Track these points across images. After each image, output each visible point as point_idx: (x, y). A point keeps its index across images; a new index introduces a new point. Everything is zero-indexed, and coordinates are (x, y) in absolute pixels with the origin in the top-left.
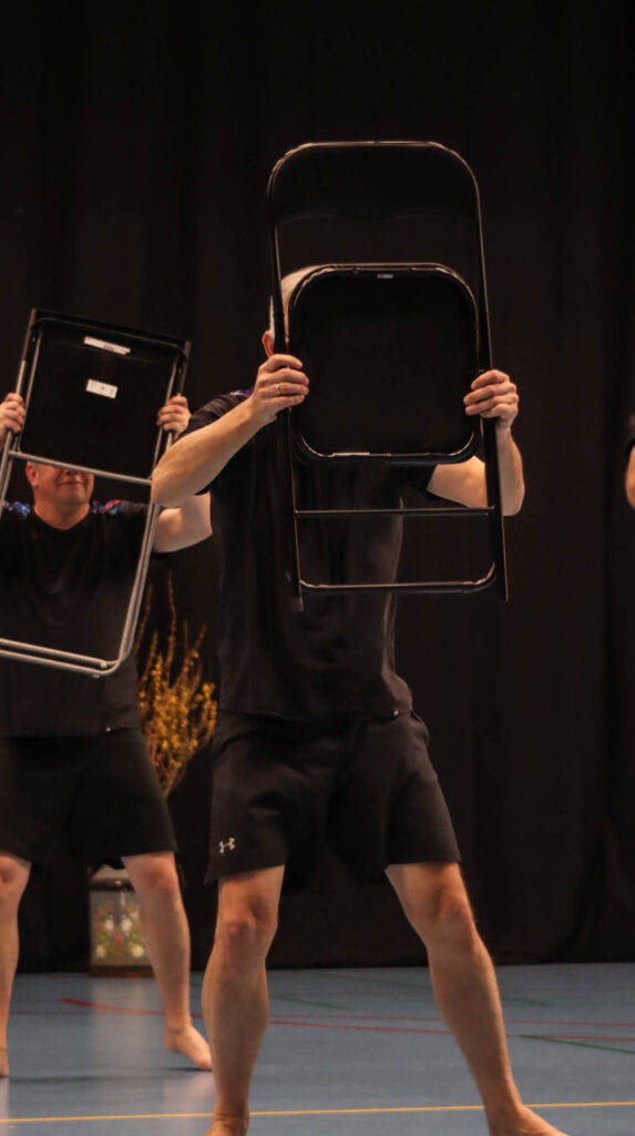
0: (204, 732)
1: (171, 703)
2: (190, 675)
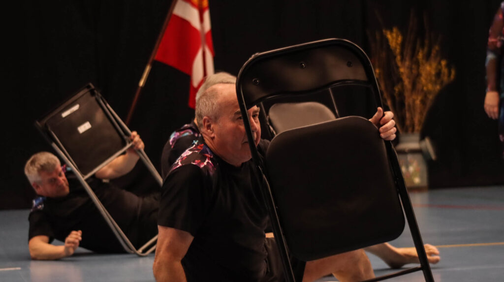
0: (443, 82)
2: (435, 57)
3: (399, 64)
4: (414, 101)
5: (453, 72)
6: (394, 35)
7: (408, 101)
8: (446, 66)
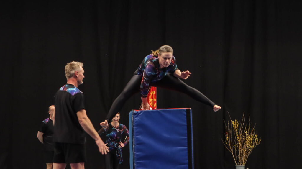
2: (253, 133)
3: (237, 136)
5: (260, 140)
6: (236, 123)
7: (241, 151)
8: (257, 137)
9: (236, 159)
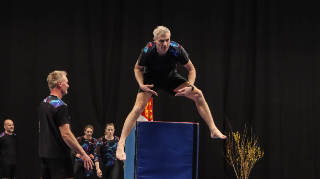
0: (258, 157)
1: (252, 151)
2: (255, 146)
3: (239, 148)
4: (245, 165)
5: (263, 153)
6: (237, 135)
7: (243, 165)
8: (260, 150)
9: (237, 173)
